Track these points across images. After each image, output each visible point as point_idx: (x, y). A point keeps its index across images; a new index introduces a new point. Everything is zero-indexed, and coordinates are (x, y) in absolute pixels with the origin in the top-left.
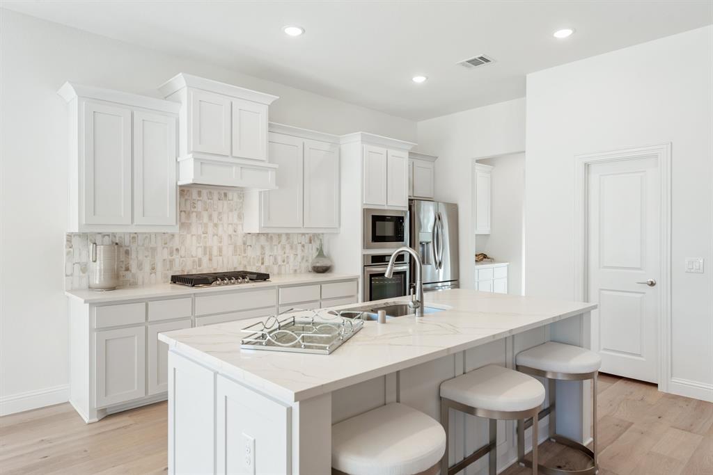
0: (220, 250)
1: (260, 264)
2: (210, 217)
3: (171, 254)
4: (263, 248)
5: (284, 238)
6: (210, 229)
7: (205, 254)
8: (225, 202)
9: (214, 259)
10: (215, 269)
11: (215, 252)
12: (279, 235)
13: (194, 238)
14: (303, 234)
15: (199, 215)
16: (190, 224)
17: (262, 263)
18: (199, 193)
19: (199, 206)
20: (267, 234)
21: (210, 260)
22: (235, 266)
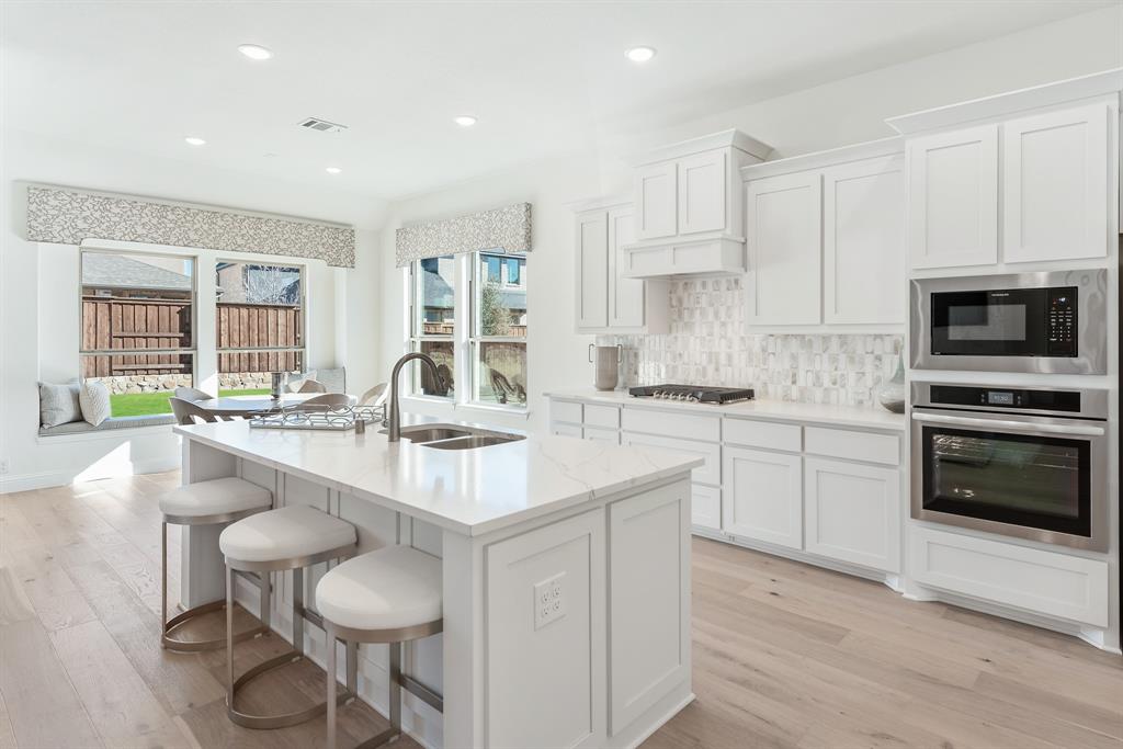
0: (730, 357)
1: (789, 383)
2: (716, 314)
3: (674, 359)
4: (794, 357)
5: (834, 345)
6: (717, 329)
7: (710, 361)
8: (737, 293)
9: (722, 369)
10: (722, 383)
11: (723, 359)
12: (826, 339)
13: (698, 340)
14: (880, 336)
15: (703, 313)
16: (693, 323)
17: (794, 382)
18: (704, 285)
19: (704, 300)
20: (803, 336)
21: (717, 370)
22: (750, 381)
